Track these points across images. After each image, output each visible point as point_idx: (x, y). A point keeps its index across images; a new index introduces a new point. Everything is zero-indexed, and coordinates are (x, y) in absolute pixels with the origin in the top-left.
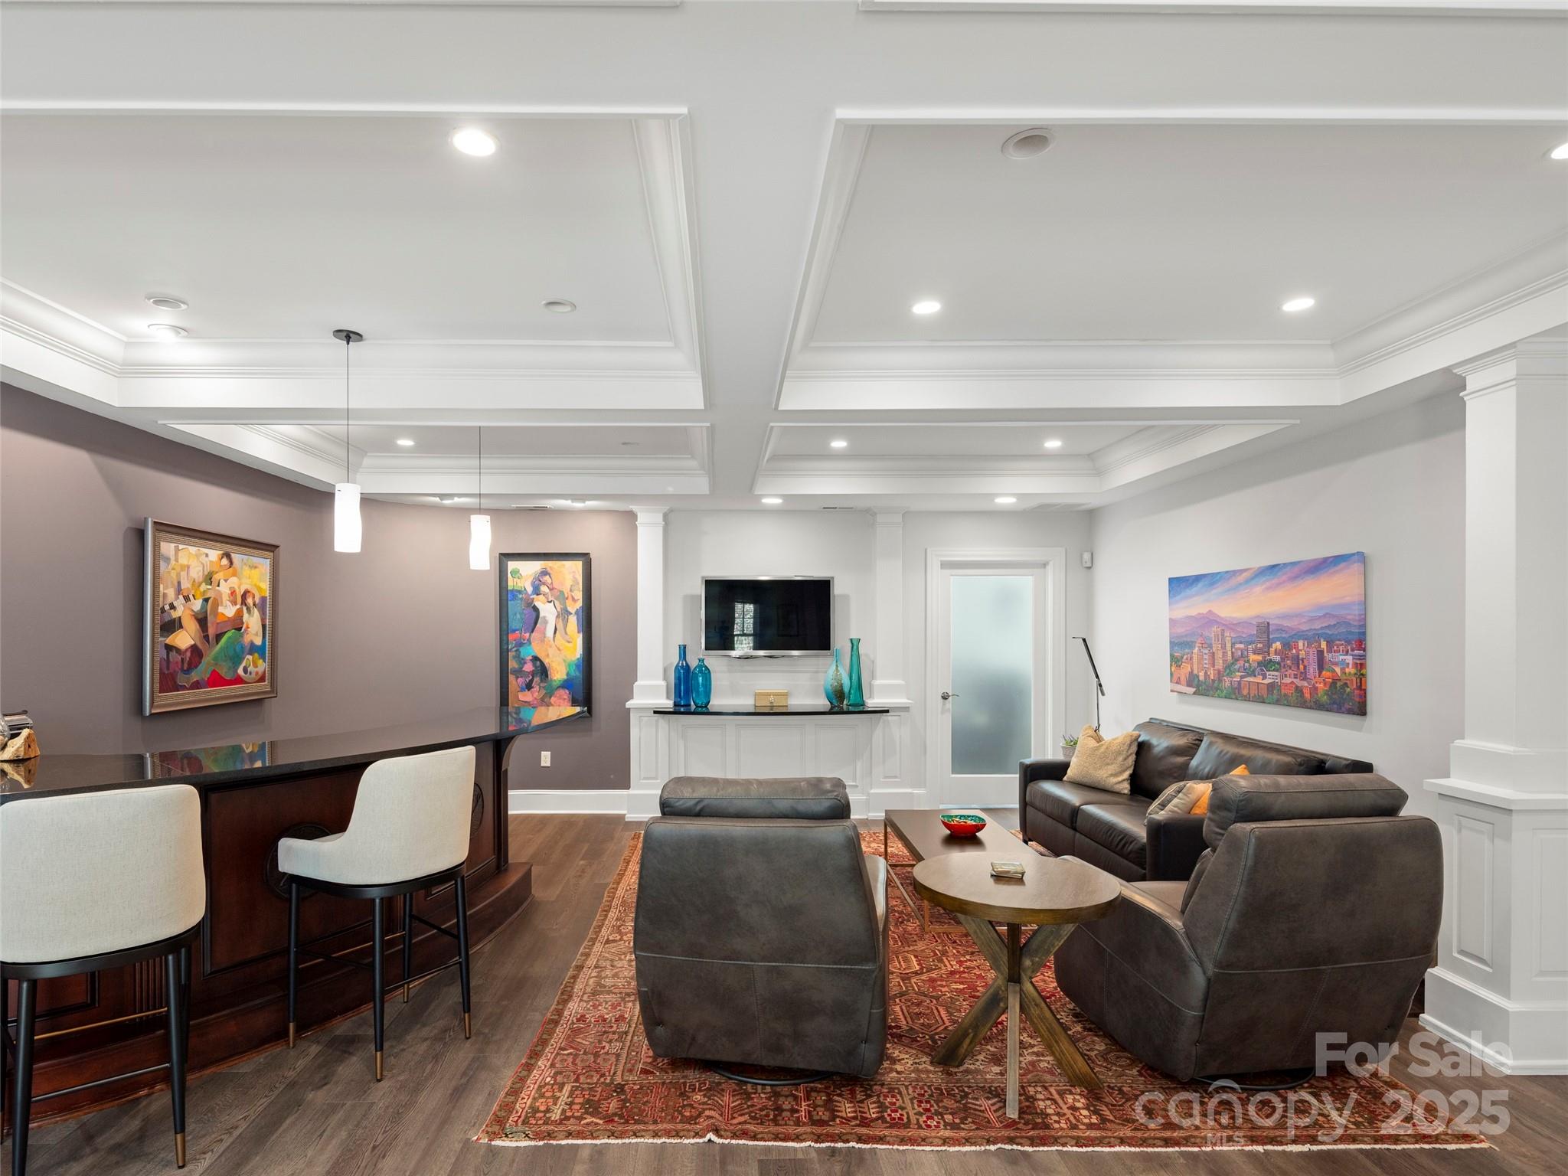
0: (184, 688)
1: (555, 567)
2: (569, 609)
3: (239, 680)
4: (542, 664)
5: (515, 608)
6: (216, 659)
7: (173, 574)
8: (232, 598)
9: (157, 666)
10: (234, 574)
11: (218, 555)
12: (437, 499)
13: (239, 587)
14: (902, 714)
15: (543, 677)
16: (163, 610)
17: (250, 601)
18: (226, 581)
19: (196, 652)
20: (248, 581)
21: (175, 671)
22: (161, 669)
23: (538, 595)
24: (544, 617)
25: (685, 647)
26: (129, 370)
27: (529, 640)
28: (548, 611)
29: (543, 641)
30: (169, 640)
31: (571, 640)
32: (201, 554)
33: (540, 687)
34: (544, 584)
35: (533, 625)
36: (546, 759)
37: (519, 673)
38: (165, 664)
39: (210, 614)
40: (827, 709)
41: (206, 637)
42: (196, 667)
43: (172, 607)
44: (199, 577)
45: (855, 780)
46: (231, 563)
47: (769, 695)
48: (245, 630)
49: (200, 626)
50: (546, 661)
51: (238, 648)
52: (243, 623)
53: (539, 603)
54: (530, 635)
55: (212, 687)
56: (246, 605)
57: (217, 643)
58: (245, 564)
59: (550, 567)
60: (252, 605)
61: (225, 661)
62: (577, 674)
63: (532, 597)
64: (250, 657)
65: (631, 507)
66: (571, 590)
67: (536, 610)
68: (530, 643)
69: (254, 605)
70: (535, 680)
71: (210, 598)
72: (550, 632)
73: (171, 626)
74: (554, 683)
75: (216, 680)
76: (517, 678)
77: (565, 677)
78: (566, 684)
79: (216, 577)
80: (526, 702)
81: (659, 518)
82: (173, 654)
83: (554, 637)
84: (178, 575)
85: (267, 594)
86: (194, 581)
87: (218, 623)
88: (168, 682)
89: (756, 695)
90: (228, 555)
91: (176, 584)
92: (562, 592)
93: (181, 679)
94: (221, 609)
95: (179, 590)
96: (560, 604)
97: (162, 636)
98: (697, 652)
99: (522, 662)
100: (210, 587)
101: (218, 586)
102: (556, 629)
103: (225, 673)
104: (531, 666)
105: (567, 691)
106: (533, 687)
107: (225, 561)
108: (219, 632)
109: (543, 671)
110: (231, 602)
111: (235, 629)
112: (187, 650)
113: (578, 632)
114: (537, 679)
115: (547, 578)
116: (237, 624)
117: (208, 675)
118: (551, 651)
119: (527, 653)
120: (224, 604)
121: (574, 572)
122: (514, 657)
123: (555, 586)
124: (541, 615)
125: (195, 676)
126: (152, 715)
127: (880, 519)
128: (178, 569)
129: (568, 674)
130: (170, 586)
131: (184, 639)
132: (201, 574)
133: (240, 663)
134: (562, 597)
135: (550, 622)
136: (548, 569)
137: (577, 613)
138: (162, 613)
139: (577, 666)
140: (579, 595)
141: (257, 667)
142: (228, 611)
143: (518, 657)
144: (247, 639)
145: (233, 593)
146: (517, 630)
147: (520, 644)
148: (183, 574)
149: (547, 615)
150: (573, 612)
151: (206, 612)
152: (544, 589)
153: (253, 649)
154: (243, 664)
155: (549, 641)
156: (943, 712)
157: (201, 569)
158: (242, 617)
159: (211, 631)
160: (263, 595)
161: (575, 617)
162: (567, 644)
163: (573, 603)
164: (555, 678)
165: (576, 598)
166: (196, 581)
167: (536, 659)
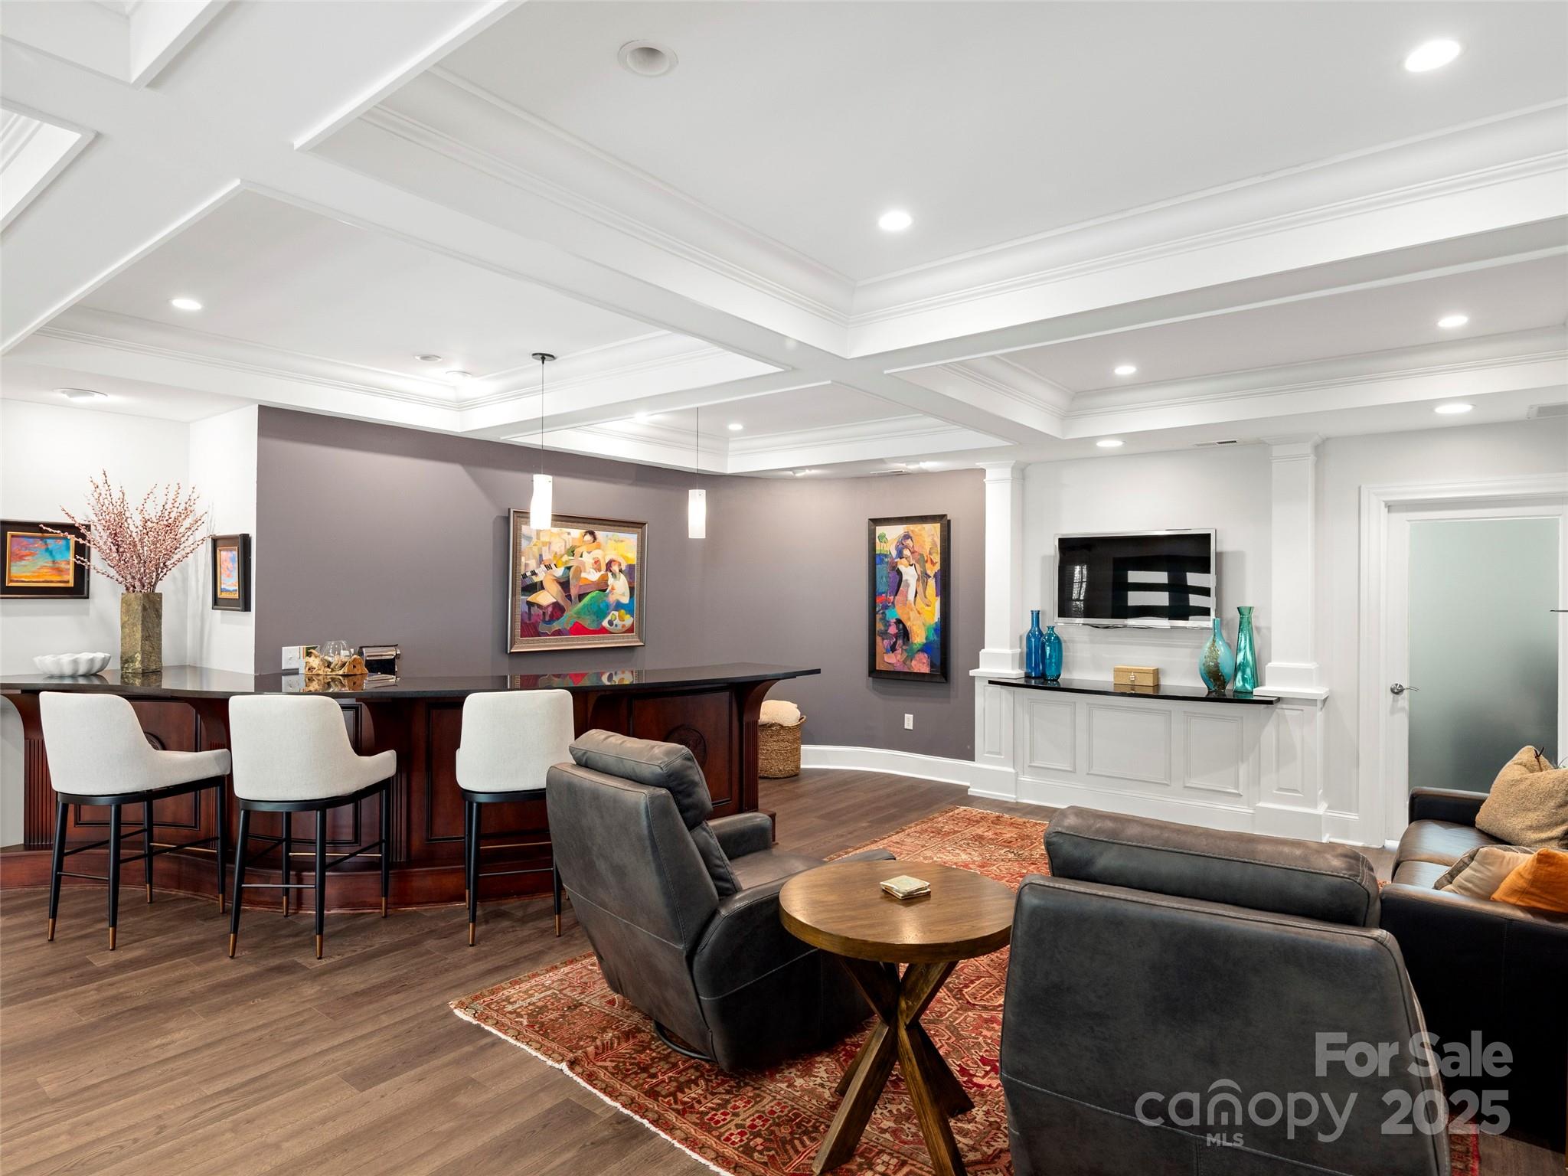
0: (546, 634)
1: (916, 530)
2: (929, 572)
3: (603, 631)
4: (904, 627)
5: (882, 570)
6: (578, 613)
7: (535, 549)
8: (595, 566)
9: (518, 618)
10: (599, 547)
11: (581, 534)
12: (791, 473)
13: (604, 558)
14: (1304, 707)
15: (905, 639)
16: (524, 576)
17: (615, 568)
18: (589, 553)
19: (558, 610)
20: (614, 552)
21: (537, 622)
22: (522, 620)
23: (901, 558)
24: (907, 580)
25: (1038, 613)
26: (462, 405)
27: (893, 603)
28: (910, 574)
29: (905, 604)
30: (531, 598)
31: (929, 604)
32: (562, 533)
33: (902, 649)
34: (907, 547)
35: (896, 588)
36: (909, 721)
37: (885, 634)
38: (526, 616)
39: (573, 578)
40: (1204, 693)
41: (569, 597)
42: (558, 619)
43: (534, 573)
44: (561, 551)
45: (1237, 787)
46: (595, 538)
47: (1129, 671)
48: (610, 591)
49: (562, 588)
50: (908, 624)
51: (602, 606)
52: (608, 586)
53: (903, 566)
54: (894, 598)
55: (574, 635)
56: (611, 571)
57: (580, 601)
58: (610, 539)
59: (912, 531)
60: (617, 571)
61: (589, 615)
62: (934, 638)
63: (896, 560)
64: (616, 613)
65: (977, 464)
66: (930, 553)
67: (899, 573)
68: (894, 606)
69: (620, 571)
70: (898, 642)
71: (571, 567)
72: (911, 596)
73: (533, 588)
74: (915, 647)
75: (578, 629)
76: (883, 639)
77: (924, 641)
78: (926, 648)
79: (577, 551)
80: (890, 664)
81: (1007, 473)
82: (535, 610)
83: (915, 600)
84: (540, 549)
85: (635, 563)
86: (556, 554)
87: (581, 586)
88: (530, 629)
89: (1117, 671)
90: (592, 533)
91: (538, 557)
92: (922, 555)
93: (542, 627)
94: (583, 575)
95: (541, 561)
96: (921, 567)
97: (522, 595)
98: (1052, 619)
99: (887, 624)
100: (572, 558)
101: (581, 557)
102: (916, 592)
103: (588, 622)
104: (895, 629)
105: (926, 655)
106: (896, 650)
107: (588, 537)
108: (582, 593)
109: (905, 634)
110: (595, 569)
111: (599, 590)
112: (548, 606)
113: (937, 596)
114: (900, 642)
115: (909, 541)
116: (602, 587)
117: (570, 626)
118: (913, 614)
119: (892, 615)
120: (588, 571)
121: (933, 535)
122: (881, 619)
123: (915, 549)
124: (904, 579)
125: (556, 626)
126: (511, 653)
127: (1276, 451)
128: (540, 545)
129: (927, 638)
130: (531, 556)
131: (545, 598)
132: (563, 548)
133: (605, 617)
134: (921, 560)
135: (911, 585)
136: (910, 533)
137: (935, 576)
138: (524, 578)
139: (936, 630)
140: (937, 558)
141: (624, 621)
142: (593, 576)
143: (884, 619)
144: (612, 599)
145: (597, 562)
146: (883, 593)
147: (886, 607)
148: (545, 550)
149: (908, 578)
150: (932, 575)
151: (569, 577)
152: (906, 552)
153: (619, 606)
154: (609, 618)
155: (911, 604)
156: (1393, 711)
157: (563, 544)
158: (607, 580)
159: (574, 592)
160: (630, 563)
161: (934, 580)
162: (927, 608)
163: (931, 566)
164: (916, 642)
165: (935, 561)
166: (558, 554)
167: (899, 622)
